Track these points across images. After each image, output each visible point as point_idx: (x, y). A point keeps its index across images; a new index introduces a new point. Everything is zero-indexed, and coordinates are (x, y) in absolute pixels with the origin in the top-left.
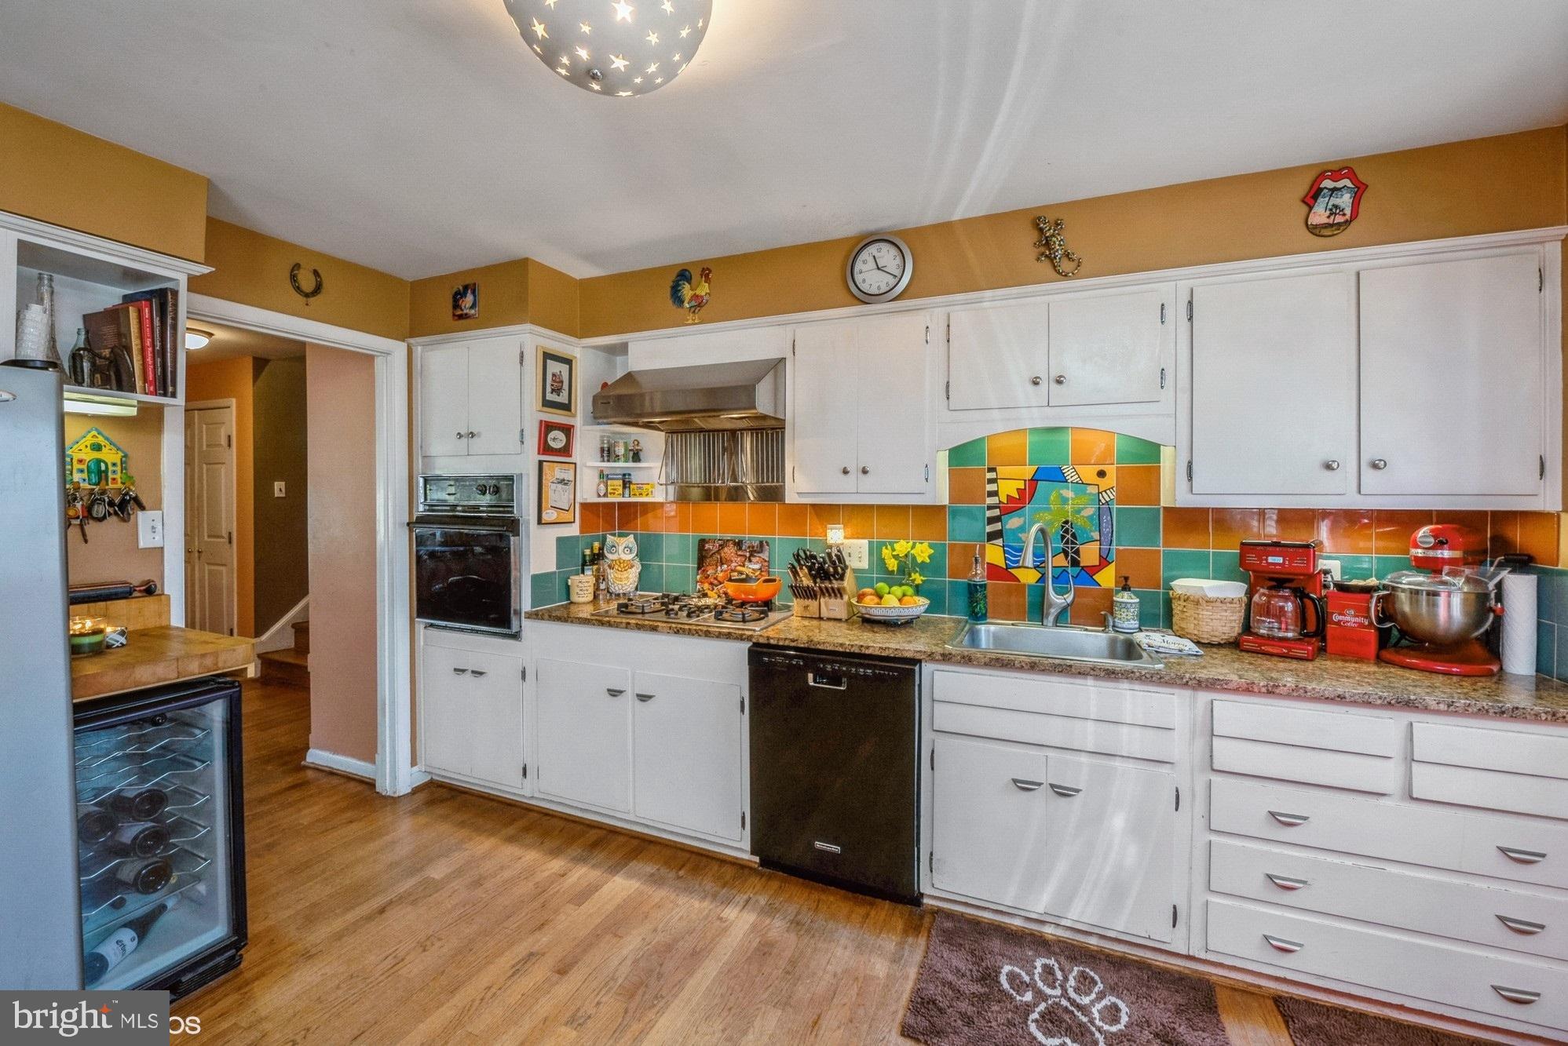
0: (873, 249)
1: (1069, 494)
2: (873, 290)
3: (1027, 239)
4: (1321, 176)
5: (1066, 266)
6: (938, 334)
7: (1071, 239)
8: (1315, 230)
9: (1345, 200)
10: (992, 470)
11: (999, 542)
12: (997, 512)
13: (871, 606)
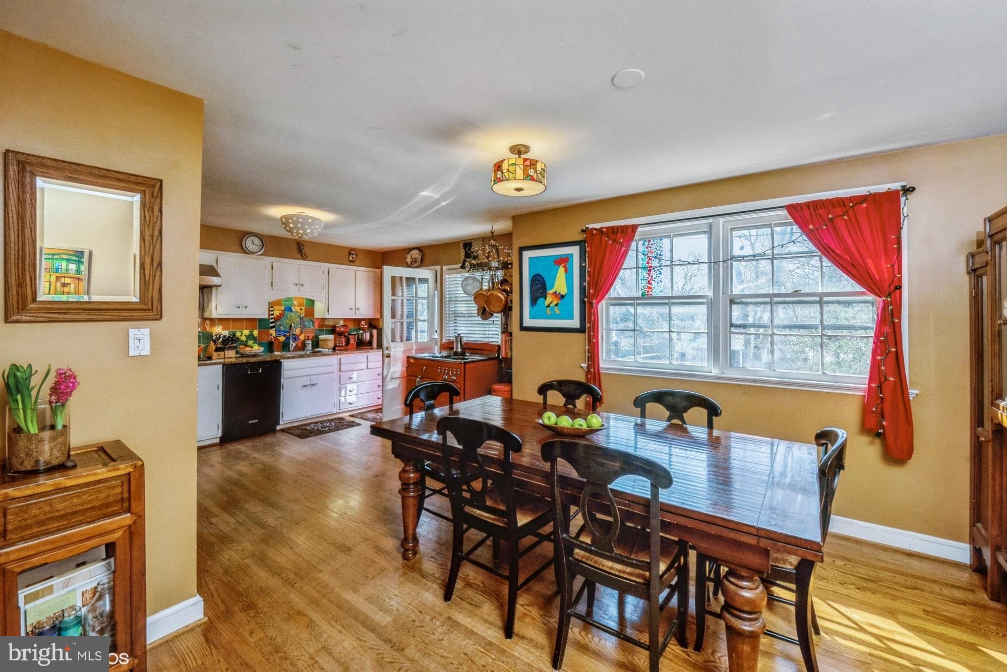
0: (252, 238)
1: (293, 315)
2: (252, 250)
3: (295, 247)
4: (350, 251)
5: (305, 257)
6: (269, 267)
7: (306, 250)
8: (350, 261)
9: (354, 256)
10: (272, 307)
11: (274, 329)
12: (273, 320)
13: (248, 350)
